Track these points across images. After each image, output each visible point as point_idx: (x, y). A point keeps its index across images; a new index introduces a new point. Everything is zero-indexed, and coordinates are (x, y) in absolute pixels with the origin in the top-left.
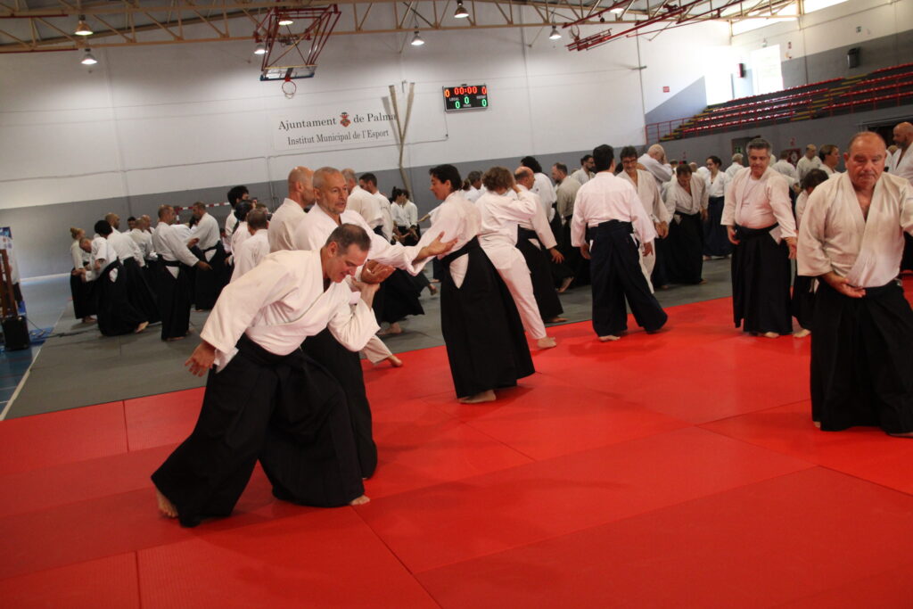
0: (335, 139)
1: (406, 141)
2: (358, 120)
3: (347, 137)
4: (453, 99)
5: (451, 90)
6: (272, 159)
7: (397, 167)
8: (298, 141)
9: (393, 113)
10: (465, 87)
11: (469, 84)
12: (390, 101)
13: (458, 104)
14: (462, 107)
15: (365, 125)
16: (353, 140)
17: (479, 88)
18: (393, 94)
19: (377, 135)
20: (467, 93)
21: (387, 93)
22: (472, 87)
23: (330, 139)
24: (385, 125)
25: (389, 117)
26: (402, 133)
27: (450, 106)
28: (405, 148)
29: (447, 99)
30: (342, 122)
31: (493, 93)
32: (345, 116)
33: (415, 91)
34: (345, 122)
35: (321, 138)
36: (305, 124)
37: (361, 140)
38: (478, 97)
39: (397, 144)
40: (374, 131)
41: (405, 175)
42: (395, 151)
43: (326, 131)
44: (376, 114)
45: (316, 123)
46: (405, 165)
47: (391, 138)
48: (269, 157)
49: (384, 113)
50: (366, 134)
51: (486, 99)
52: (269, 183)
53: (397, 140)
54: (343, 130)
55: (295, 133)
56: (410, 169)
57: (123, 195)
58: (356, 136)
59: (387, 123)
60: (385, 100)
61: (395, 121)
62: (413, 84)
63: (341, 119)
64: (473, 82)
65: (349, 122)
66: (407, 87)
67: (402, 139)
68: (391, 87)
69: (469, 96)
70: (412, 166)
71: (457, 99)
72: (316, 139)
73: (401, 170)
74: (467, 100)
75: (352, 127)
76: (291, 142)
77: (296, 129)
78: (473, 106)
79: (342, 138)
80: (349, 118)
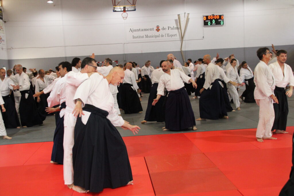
0: (153, 37)
1: (184, 39)
2: (164, 29)
3: (158, 36)
4: (207, 21)
5: (207, 17)
6: (125, 44)
7: (180, 50)
8: (137, 37)
9: (179, 26)
10: (213, 16)
11: (215, 14)
12: (178, 21)
13: (209, 23)
14: (211, 24)
15: (167, 31)
16: (161, 38)
17: (220, 16)
18: (179, 18)
19: (172, 36)
20: (214, 18)
21: (177, 18)
22: (217, 16)
23: (150, 37)
24: (176, 32)
25: (178, 28)
26: (183, 36)
27: (206, 24)
28: (184, 42)
29: (205, 21)
30: (156, 30)
31: (227, 19)
32: (158, 27)
33: (189, 17)
34: (158, 30)
35: (147, 36)
36: (141, 30)
37: (164, 38)
38: (219, 20)
39: (180, 40)
40: (170, 34)
41: (183, 54)
42: (179, 43)
43: (149, 33)
44: (172, 27)
45: (145, 30)
46: (183, 49)
47: (178, 37)
48: (124, 44)
49: (175, 26)
50: (167, 35)
51: (223, 21)
52: (123, 54)
53: (180, 38)
54: (157, 33)
55: (136, 34)
56: (185, 51)
57: (64, 56)
58: (162, 36)
59: (177, 30)
60: (176, 20)
61: (180, 30)
62: (188, 14)
63: (156, 28)
64: (217, 13)
65: (159, 30)
66: (186, 15)
67: (182, 38)
68: (178, 15)
69: (215, 20)
70: (187, 49)
71: (209, 21)
72: (145, 37)
73: (181, 52)
74: (214, 21)
75: (161, 32)
76: (134, 37)
77: (136, 32)
78: (216, 24)
79: (156, 37)
80: (159, 28)
